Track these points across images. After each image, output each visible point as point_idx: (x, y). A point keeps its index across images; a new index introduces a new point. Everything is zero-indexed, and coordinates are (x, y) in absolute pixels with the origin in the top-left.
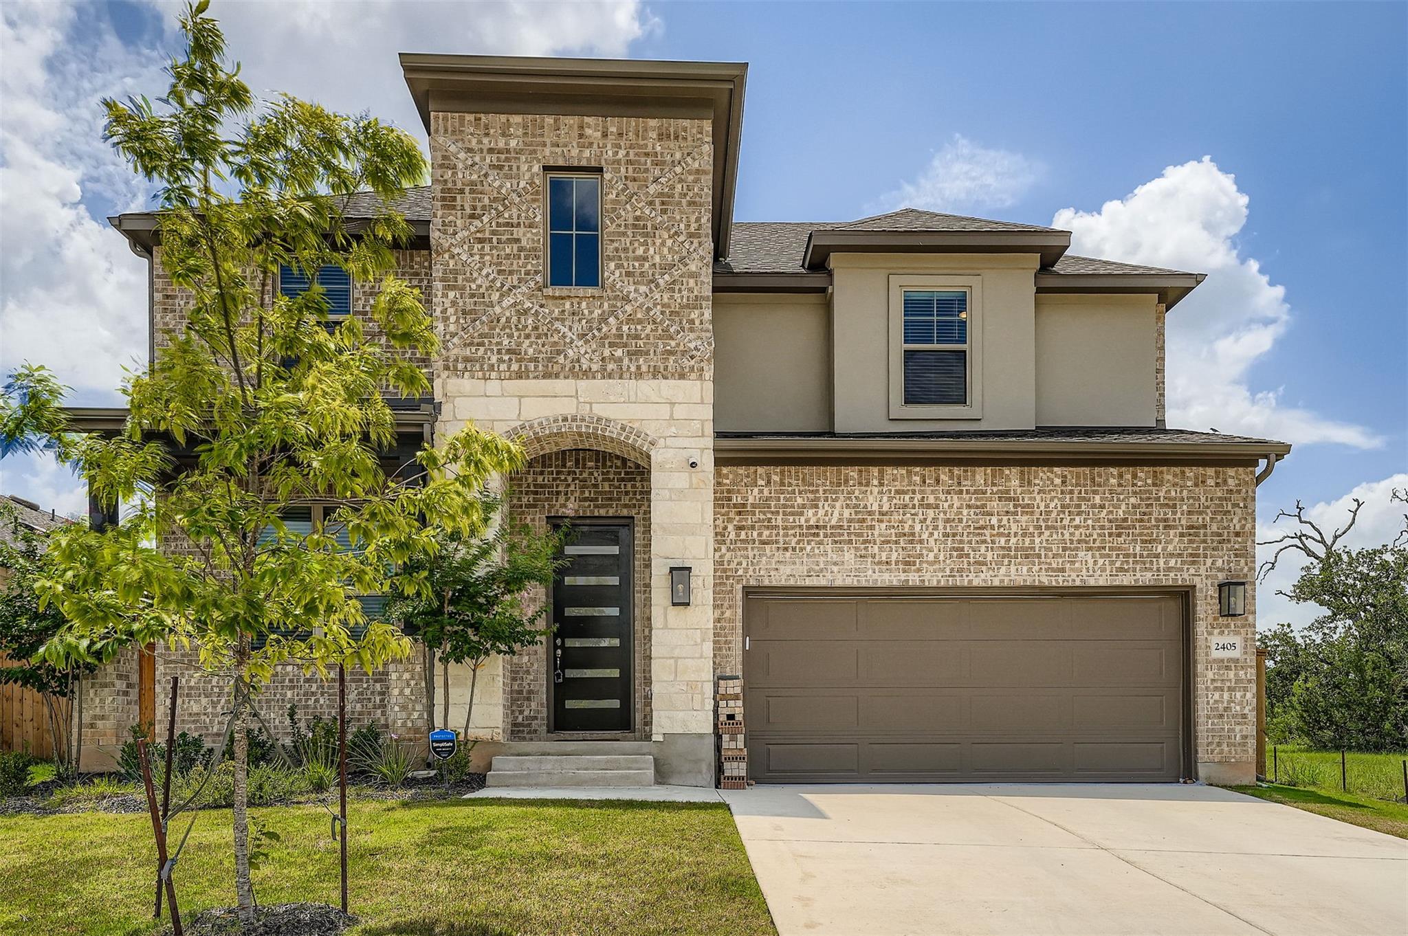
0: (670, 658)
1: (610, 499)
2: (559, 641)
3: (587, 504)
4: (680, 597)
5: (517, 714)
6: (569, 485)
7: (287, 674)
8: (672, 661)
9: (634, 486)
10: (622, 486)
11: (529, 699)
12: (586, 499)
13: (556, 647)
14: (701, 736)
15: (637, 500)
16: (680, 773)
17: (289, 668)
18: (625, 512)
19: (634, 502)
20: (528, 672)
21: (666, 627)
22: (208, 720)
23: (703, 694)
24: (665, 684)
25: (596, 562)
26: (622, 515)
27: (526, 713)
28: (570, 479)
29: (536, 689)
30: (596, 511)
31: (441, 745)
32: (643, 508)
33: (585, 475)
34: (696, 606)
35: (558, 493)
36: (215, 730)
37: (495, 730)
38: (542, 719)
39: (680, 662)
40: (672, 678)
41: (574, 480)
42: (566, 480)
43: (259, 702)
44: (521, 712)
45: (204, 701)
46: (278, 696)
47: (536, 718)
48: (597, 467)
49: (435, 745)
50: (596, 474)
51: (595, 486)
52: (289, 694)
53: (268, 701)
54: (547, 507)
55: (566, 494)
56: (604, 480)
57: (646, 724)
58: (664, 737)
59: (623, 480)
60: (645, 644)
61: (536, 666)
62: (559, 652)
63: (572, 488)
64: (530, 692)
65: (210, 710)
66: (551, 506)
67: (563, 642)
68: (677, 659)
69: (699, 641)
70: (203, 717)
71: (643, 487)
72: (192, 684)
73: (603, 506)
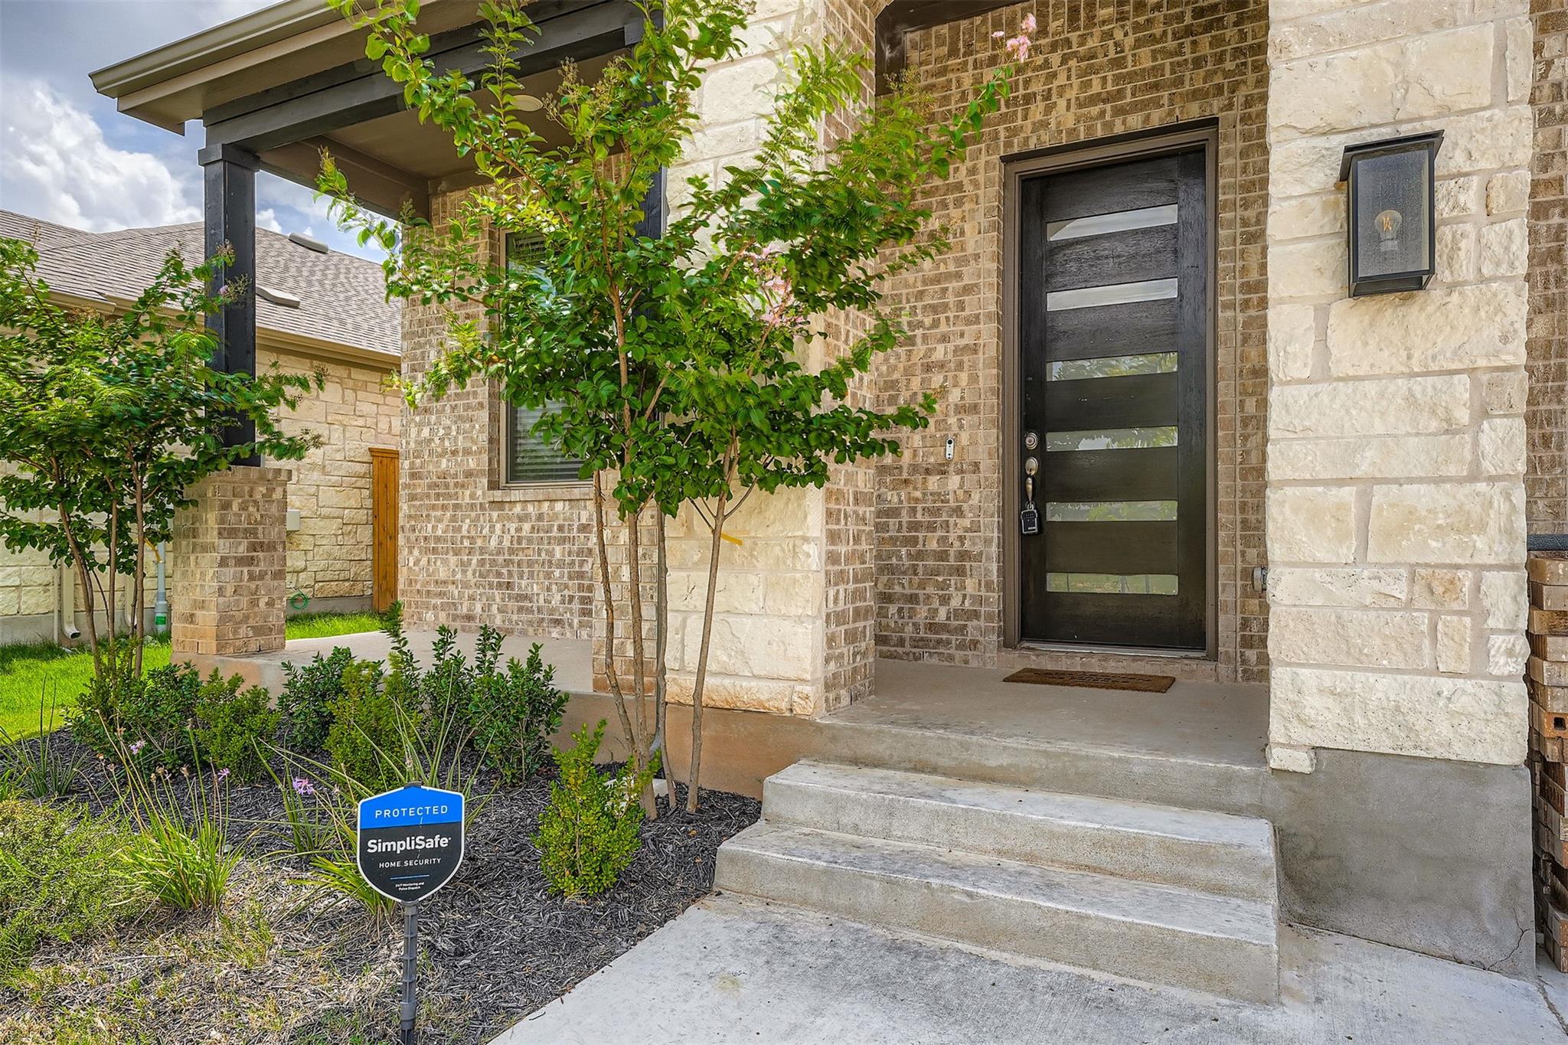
0: (1340, 482)
1: (1156, 87)
2: (1032, 440)
3: (1095, 110)
4: (1385, 257)
5: (936, 604)
6: (1054, 75)
7: (556, 515)
8: (1348, 493)
9: (1217, 42)
10: (1187, 49)
11: (960, 572)
12: (1093, 100)
13: (1025, 454)
14: (1474, 772)
15: (1227, 74)
16: (1379, 895)
17: (559, 506)
18: (1194, 111)
19: (1218, 79)
20: (959, 512)
21: (1323, 374)
22: (456, 593)
23: (1479, 613)
24: (1318, 574)
25: (1120, 248)
26: (1184, 119)
27: (955, 603)
28: (1055, 59)
29: (976, 550)
30: (1118, 121)
31: (399, 847)
32: (1243, 92)
33: (1091, 43)
34: (1451, 288)
35: (1029, 99)
36: (465, 610)
37: (798, 688)
38: (989, 617)
39: (1379, 494)
40: (1347, 552)
41: (1065, 60)
42: (1047, 64)
43: (519, 565)
44: (945, 600)
45: (453, 560)
46: (543, 554)
47: (976, 615)
48: (1122, 17)
49: (375, 847)
50: (1119, 35)
51: (1118, 63)
52: (558, 551)
53: (530, 564)
54: (1002, 135)
55: (1047, 96)
56: (1138, 44)
57: (1247, 642)
58: (1317, 762)
59: (1189, 31)
60: (1245, 438)
61: (976, 497)
62: (1033, 463)
63: (1061, 79)
64: (963, 555)
65: (459, 576)
66: (1013, 132)
67: (1042, 441)
68: (1367, 484)
69: (1463, 416)
70: (451, 588)
71: (1243, 37)
72: (439, 533)
73: (1135, 108)
